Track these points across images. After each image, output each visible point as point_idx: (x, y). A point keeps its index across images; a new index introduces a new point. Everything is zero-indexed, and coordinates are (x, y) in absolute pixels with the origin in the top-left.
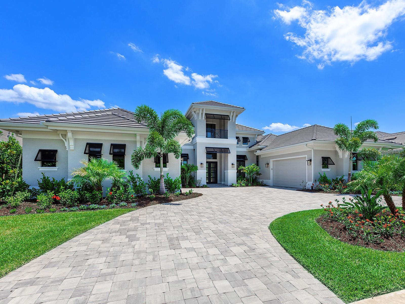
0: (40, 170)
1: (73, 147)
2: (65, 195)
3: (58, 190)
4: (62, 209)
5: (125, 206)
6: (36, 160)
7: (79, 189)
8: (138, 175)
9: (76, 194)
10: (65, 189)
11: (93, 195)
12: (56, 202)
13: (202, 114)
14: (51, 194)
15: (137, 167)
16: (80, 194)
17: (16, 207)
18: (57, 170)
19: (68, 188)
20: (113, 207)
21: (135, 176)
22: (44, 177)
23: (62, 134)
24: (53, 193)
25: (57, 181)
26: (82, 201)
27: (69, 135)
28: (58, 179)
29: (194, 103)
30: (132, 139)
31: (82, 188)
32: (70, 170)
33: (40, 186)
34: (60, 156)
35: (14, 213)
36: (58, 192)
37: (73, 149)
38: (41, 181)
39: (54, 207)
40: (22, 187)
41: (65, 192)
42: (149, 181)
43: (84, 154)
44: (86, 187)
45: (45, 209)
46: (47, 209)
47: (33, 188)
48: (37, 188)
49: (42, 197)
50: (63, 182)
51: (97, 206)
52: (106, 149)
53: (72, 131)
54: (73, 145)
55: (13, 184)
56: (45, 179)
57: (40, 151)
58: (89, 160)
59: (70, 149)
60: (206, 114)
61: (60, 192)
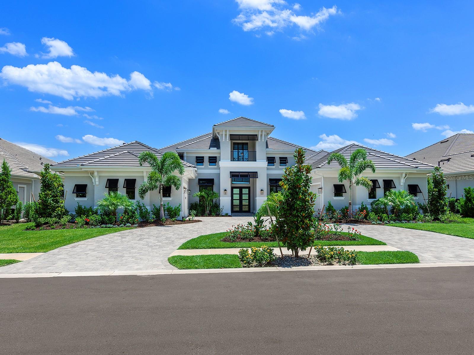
0: (76, 200)
1: (98, 182)
2: (93, 218)
3: (88, 215)
4: (91, 227)
5: (129, 226)
6: (73, 193)
7: (101, 214)
8: (144, 205)
9: (99, 217)
10: (93, 214)
11: (110, 218)
12: (87, 223)
13: (226, 135)
14: (84, 217)
15: (142, 197)
16: (102, 218)
17: (65, 225)
18: (86, 200)
19: (94, 214)
20: (122, 227)
21: (142, 205)
22: (79, 206)
23: (90, 173)
24: (86, 217)
25: (87, 208)
26: (103, 222)
27: (96, 174)
28: (88, 207)
29: (215, 125)
30: (141, 175)
31: (104, 213)
32: (96, 201)
33: (76, 212)
34: (89, 189)
35: (64, 228)
36: (88, 216)
37: (98, 184)
38: (77, 209)
39: (85, 226)
40: (66, 213)
41: (92, 216)
42: (154, 209)
43: (105, 188)
44: (106, 213)
45: (80, 227)
46: (82, 226)
47: (71, 214)
48: (74, 213)
49: (78, 220)
50: (91, 209)
51: (112, 226)
52: (121, 183)
53: (97, 171)
54: (98, 181)
55: (62, 210)
56: (79, 207)
57: (76, 185)
58: (109, 193)
59: (96, 184)
60: (230, 135)
61: (89, 216)
